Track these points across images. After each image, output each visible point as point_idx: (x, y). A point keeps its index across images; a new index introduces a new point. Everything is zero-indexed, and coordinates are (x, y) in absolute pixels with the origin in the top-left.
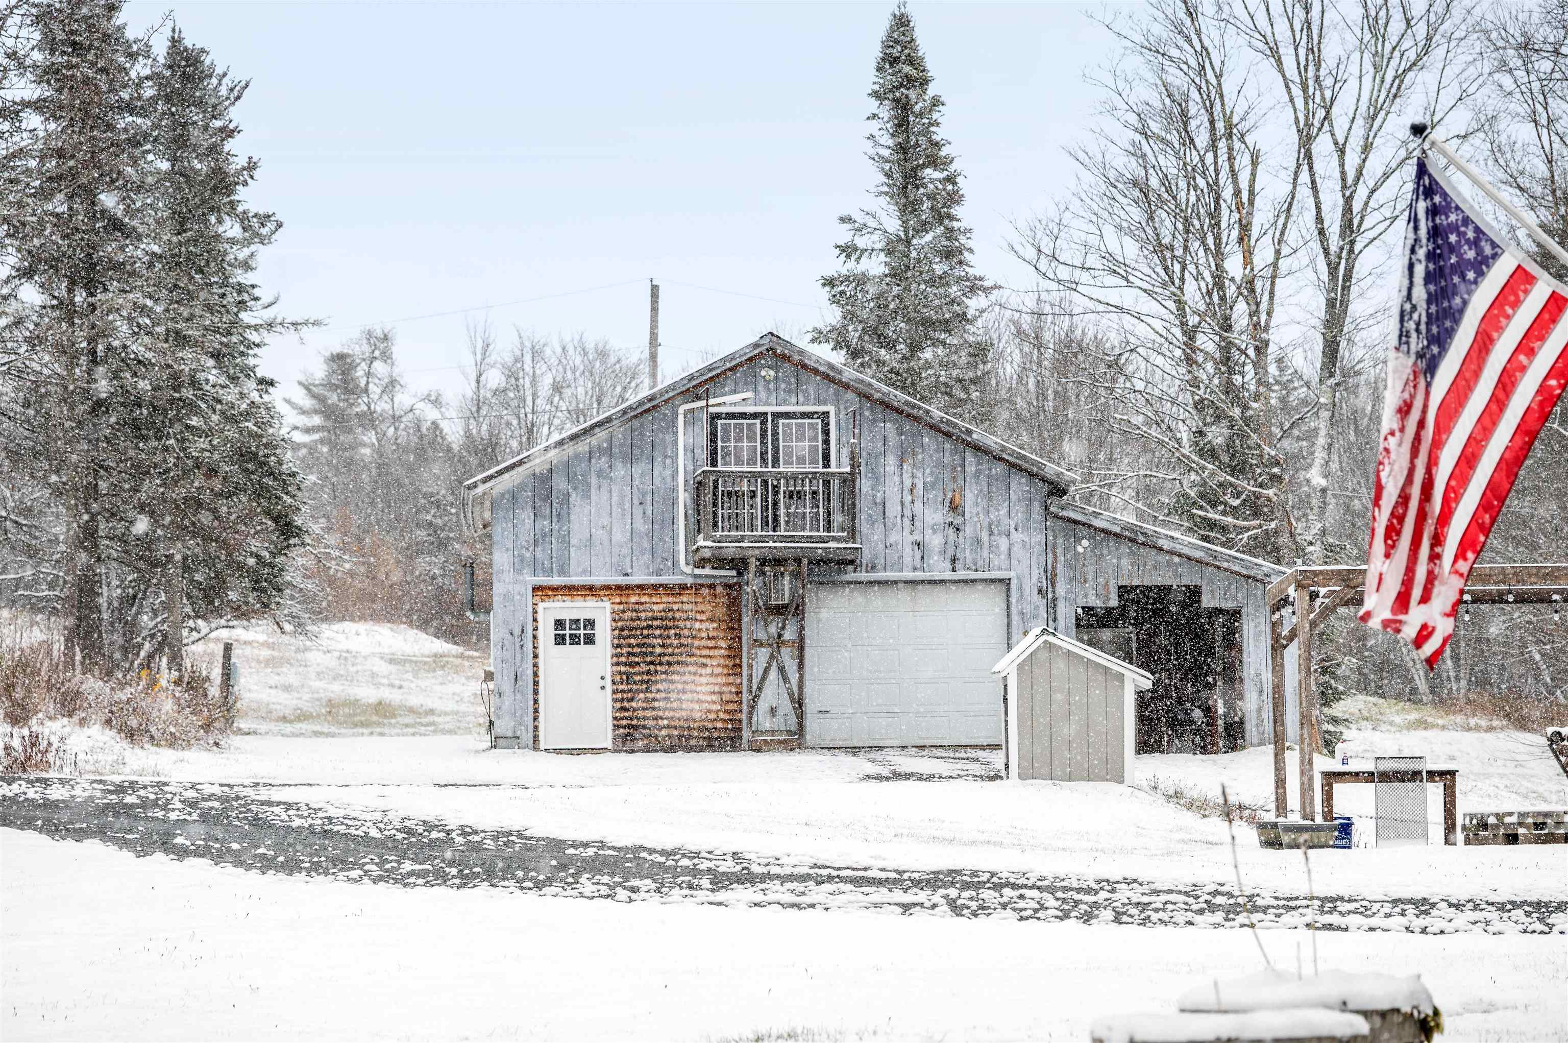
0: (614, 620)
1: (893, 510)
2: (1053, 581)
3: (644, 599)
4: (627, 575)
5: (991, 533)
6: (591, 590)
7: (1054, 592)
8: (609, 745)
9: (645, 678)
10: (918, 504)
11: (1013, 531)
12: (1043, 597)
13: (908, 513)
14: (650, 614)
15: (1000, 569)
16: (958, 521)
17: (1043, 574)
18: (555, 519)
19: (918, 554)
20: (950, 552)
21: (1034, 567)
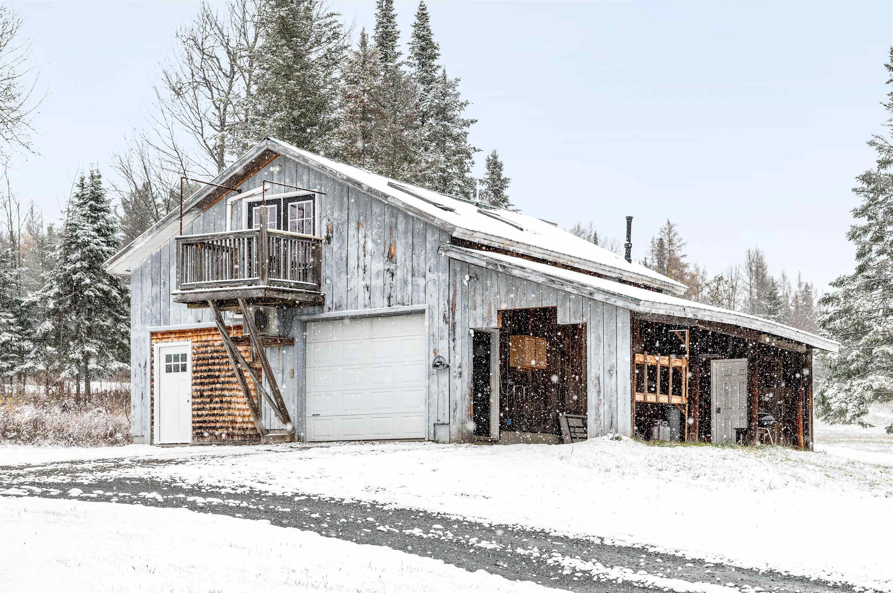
0: (194, 354)
1: (353, 263)
2: (453, 309)
3: (210, 338)
4: (199, 322)
5: (413, 275)
6: (181, 333)
7: (453, 318)
8: (189, 441)
9: (210, 393)
10: (368, 257)
11: (427, 272)
12: (446, 323)
13: (362, 264)
14: (213, 348)
15: (419, 303)
16: (392, 267)
17: (446, 304)
18: (162, 286)
19: (367, 295)
20: (388, 291)
21: (441, 299)
